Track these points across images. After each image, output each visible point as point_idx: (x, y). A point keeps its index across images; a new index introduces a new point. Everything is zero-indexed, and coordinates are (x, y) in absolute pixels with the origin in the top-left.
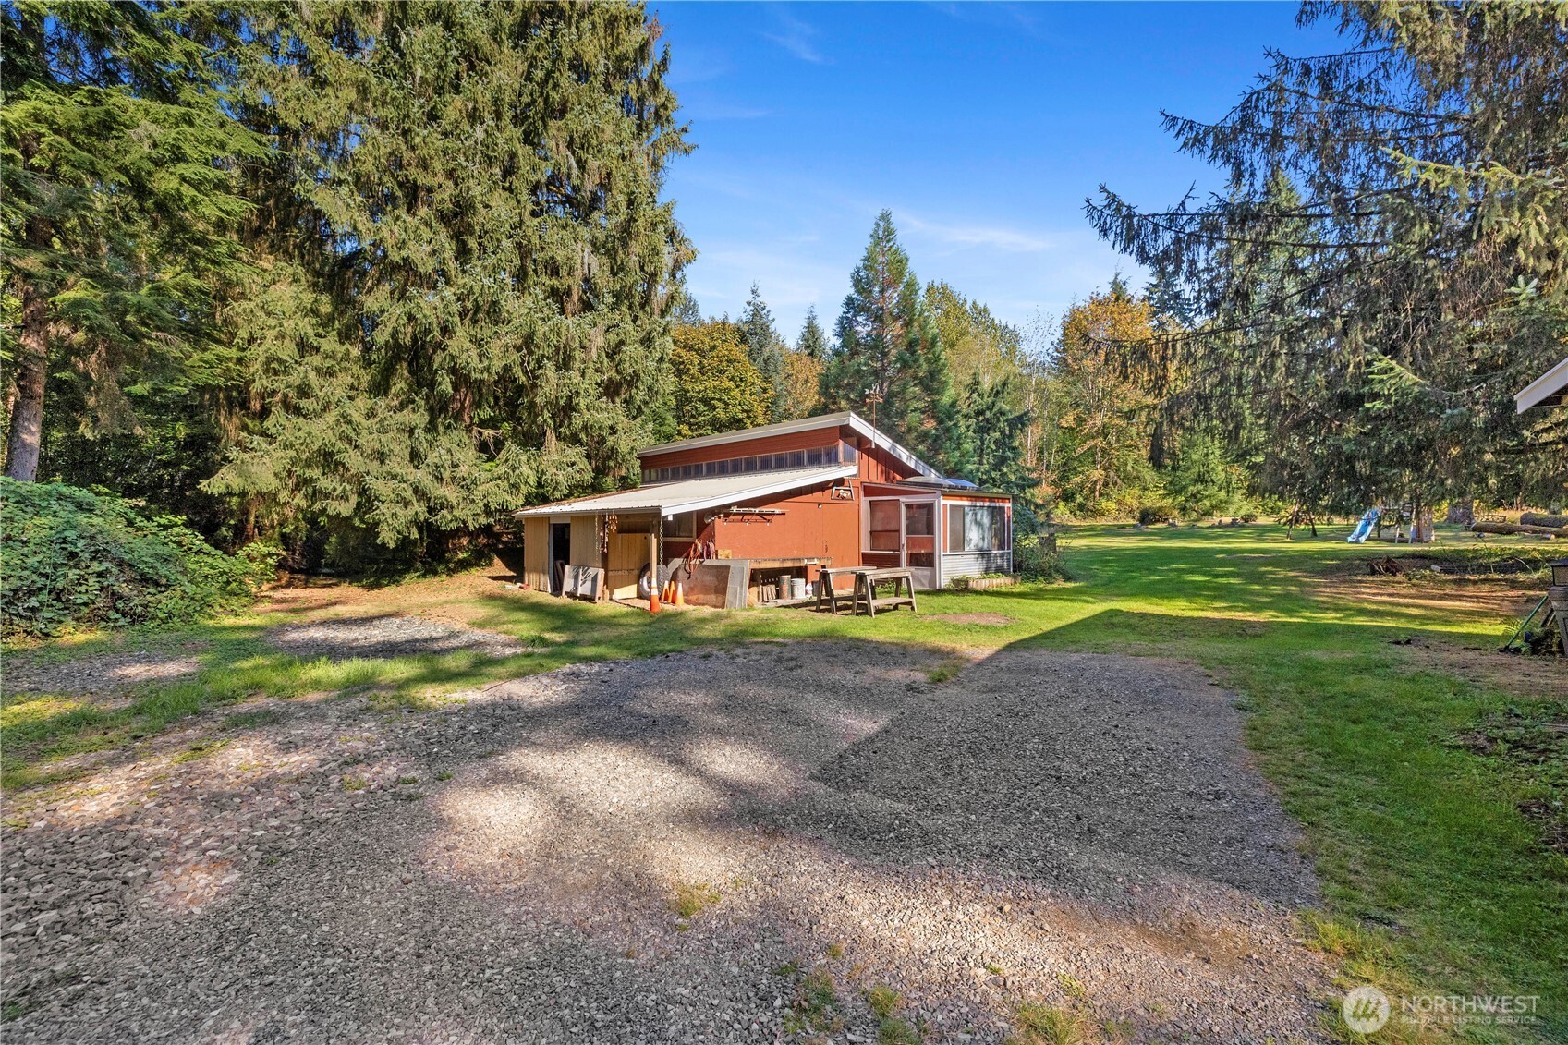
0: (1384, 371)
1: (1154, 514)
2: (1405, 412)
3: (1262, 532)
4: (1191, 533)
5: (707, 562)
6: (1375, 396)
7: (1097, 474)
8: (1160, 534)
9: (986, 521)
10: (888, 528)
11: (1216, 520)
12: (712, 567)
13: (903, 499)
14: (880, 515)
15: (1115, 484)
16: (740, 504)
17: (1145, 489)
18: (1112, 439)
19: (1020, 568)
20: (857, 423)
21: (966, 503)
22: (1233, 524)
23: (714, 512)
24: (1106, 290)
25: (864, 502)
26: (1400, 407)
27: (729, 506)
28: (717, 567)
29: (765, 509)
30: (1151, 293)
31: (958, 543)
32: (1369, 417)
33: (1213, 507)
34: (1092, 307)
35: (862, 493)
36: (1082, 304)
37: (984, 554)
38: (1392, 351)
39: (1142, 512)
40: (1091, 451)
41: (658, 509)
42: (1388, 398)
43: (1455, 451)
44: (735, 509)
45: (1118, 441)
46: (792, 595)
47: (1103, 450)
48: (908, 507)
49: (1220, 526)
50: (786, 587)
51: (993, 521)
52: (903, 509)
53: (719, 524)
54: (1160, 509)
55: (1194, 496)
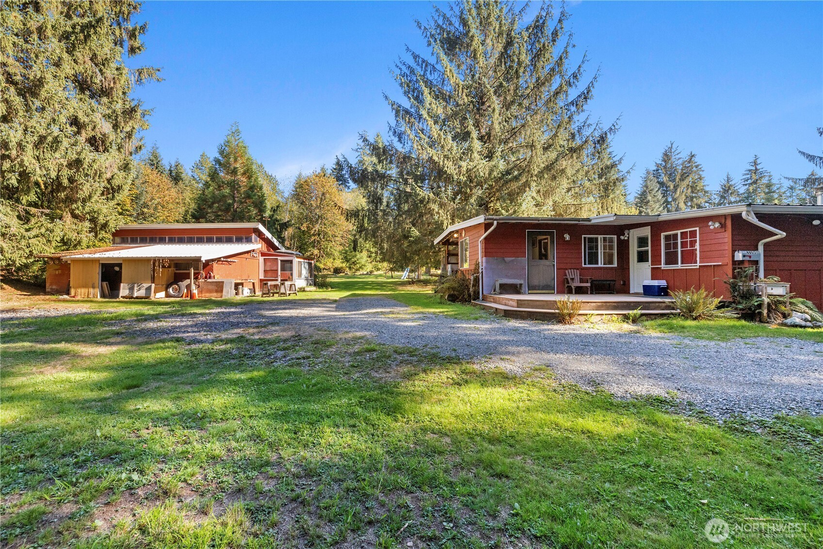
0: (413, 231)
1: (339, 270)
2: (417, 241)
3: (377, 276)
4: (354, 277)
5: (209, 280)
6: (411, 237)
7: (316, 252)
8: (342, 277)
9: (307, 267)
10: (273, 269)
11: (361, 273)
12: (213, 282)
13: (279, 258)
14: (268, 264)
15: (322, 256)
16: (224, 257)
17: (334, 259)
18: (322, 237)
19: (315, 284)
20: (261, 228)
21: (302, 260)
22: (367, 274)
23: (213, 260)
24: (319, 171)
25: (261, 259)
26: (416, 240)
27: (220, 258)
28: (216, 282)
29: (229, 260)
30: (333, 172)
31: (300, 275)
32: (410, 241)
33: (360, 267)
34: (314, 177)
35: (260, 255)
36: (309, 175)
37: (307, 279)
38: (414, 225)
39: (334, 269)
40: (314, 241)
41: (201, 257)
42: (413, 237)
43: (425, 251)
44: (222, 259)
45: (324, 238)
46: (243, 294)
47: (318, 241)
48: (282, 261)
49: (363, 274)
50: (240, 291)
51: (309, 266)
52: (279, 262)
53: (215, 265)
54: (342, 268)
55: (353, 263)
